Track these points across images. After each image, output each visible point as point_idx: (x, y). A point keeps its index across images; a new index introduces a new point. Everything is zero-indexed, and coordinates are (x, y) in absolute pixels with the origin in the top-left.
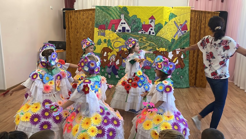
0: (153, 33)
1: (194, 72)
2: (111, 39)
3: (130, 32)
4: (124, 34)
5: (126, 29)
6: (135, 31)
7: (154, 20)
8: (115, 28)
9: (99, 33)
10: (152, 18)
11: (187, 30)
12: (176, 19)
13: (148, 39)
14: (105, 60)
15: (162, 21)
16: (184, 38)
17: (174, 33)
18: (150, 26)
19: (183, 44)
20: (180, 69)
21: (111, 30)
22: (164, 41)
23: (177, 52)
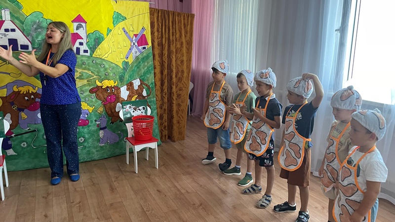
0: (86, 51)
3: (30, 49)
5: (20, 43)
10: (79, 19)
11: (147, 44)
15: (101, 26)
17: (126, 51)
18: (77, 36)
19: (143, 71)
22: (110, 65)
23: (134, 85)
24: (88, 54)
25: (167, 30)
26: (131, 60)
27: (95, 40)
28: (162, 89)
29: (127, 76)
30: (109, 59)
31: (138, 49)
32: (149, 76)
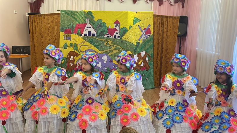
0: (118, 37)
1: (158, 73)
2: (77, 43)
3: (96, 36)
4: (90, 38)
5: (92, 33)
6: (101, 35)
7: (119, 24)
8: (80, 32)
9: (64, 38)
10: (117, 22)
11: (151, 33)
12: (140, 23)
13: (114, 43)
14: (72, 64)
15: (127, 25)
16: (148, 41)
17: (139, 37)
18: (115, 30)
19: (147, 47)
20: (145, 71)
21: (77, 34)
22: (129, 44)
23: (142, 54)
24: (120, 38)
25: (162, 26)
26: (141, 42)
27: (123, 32)
28: (157, 58)
29: (138, 50)
30: (129, 41)
31: (146, 36)
32: (150, 50)
